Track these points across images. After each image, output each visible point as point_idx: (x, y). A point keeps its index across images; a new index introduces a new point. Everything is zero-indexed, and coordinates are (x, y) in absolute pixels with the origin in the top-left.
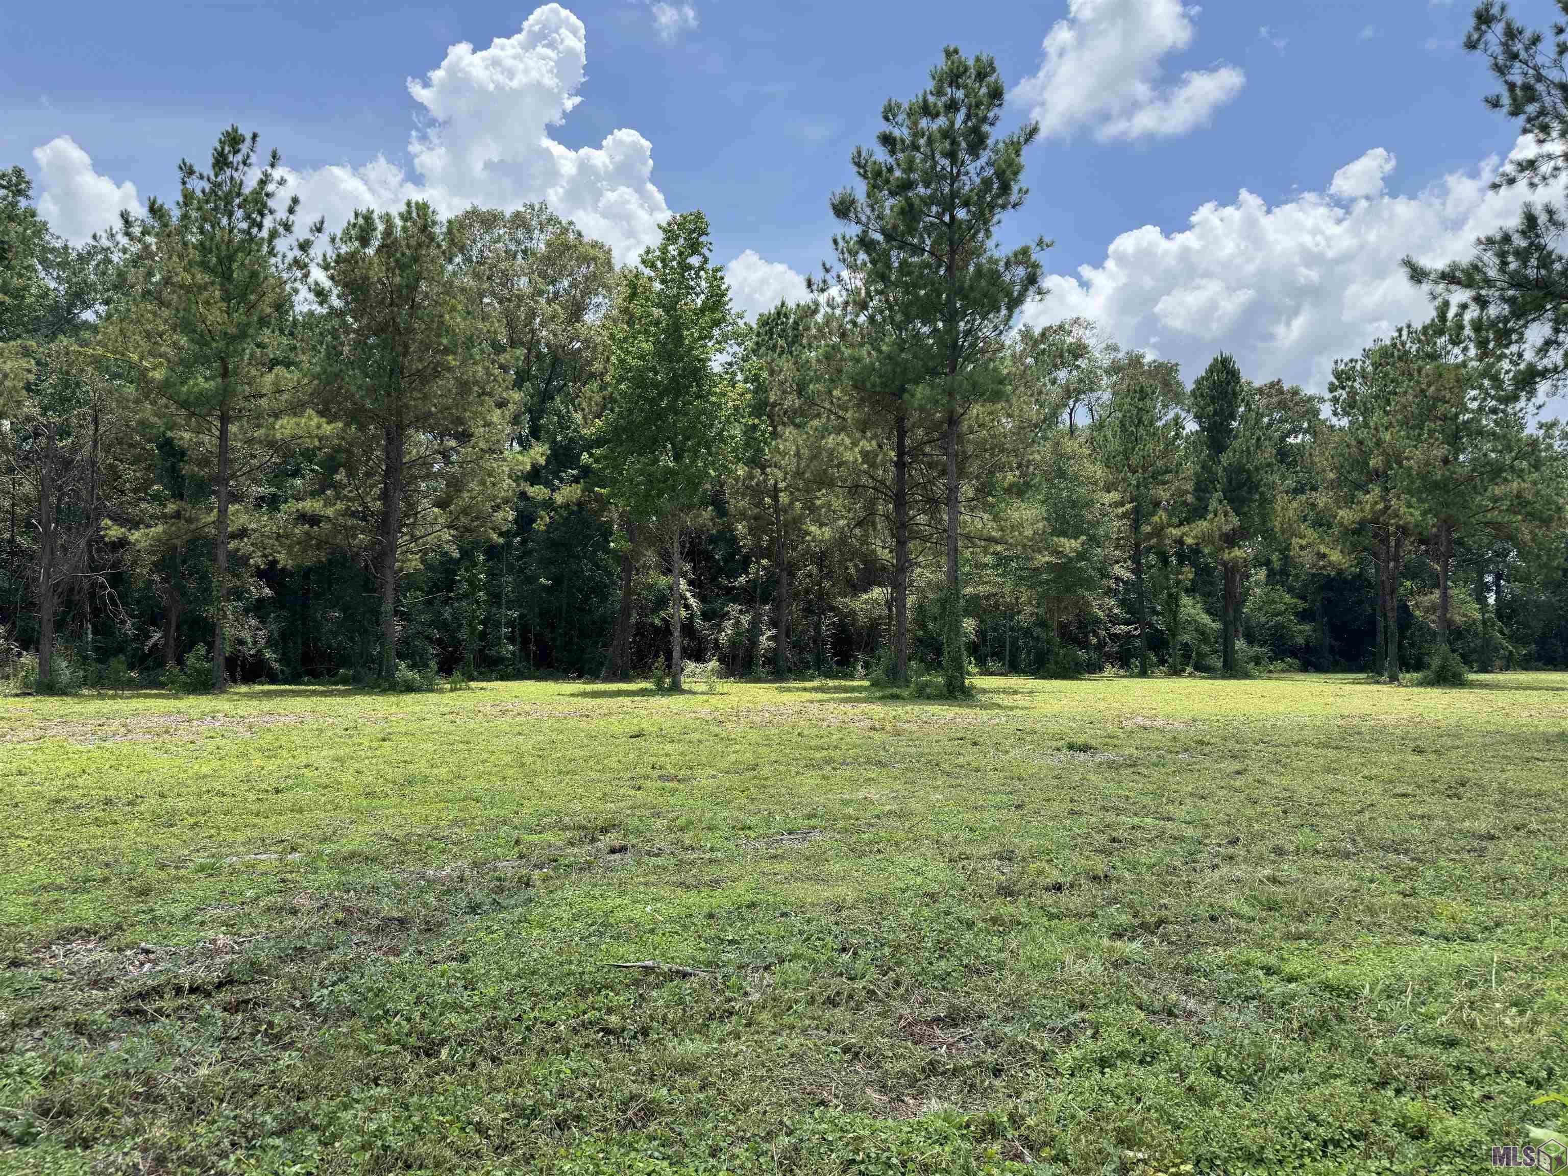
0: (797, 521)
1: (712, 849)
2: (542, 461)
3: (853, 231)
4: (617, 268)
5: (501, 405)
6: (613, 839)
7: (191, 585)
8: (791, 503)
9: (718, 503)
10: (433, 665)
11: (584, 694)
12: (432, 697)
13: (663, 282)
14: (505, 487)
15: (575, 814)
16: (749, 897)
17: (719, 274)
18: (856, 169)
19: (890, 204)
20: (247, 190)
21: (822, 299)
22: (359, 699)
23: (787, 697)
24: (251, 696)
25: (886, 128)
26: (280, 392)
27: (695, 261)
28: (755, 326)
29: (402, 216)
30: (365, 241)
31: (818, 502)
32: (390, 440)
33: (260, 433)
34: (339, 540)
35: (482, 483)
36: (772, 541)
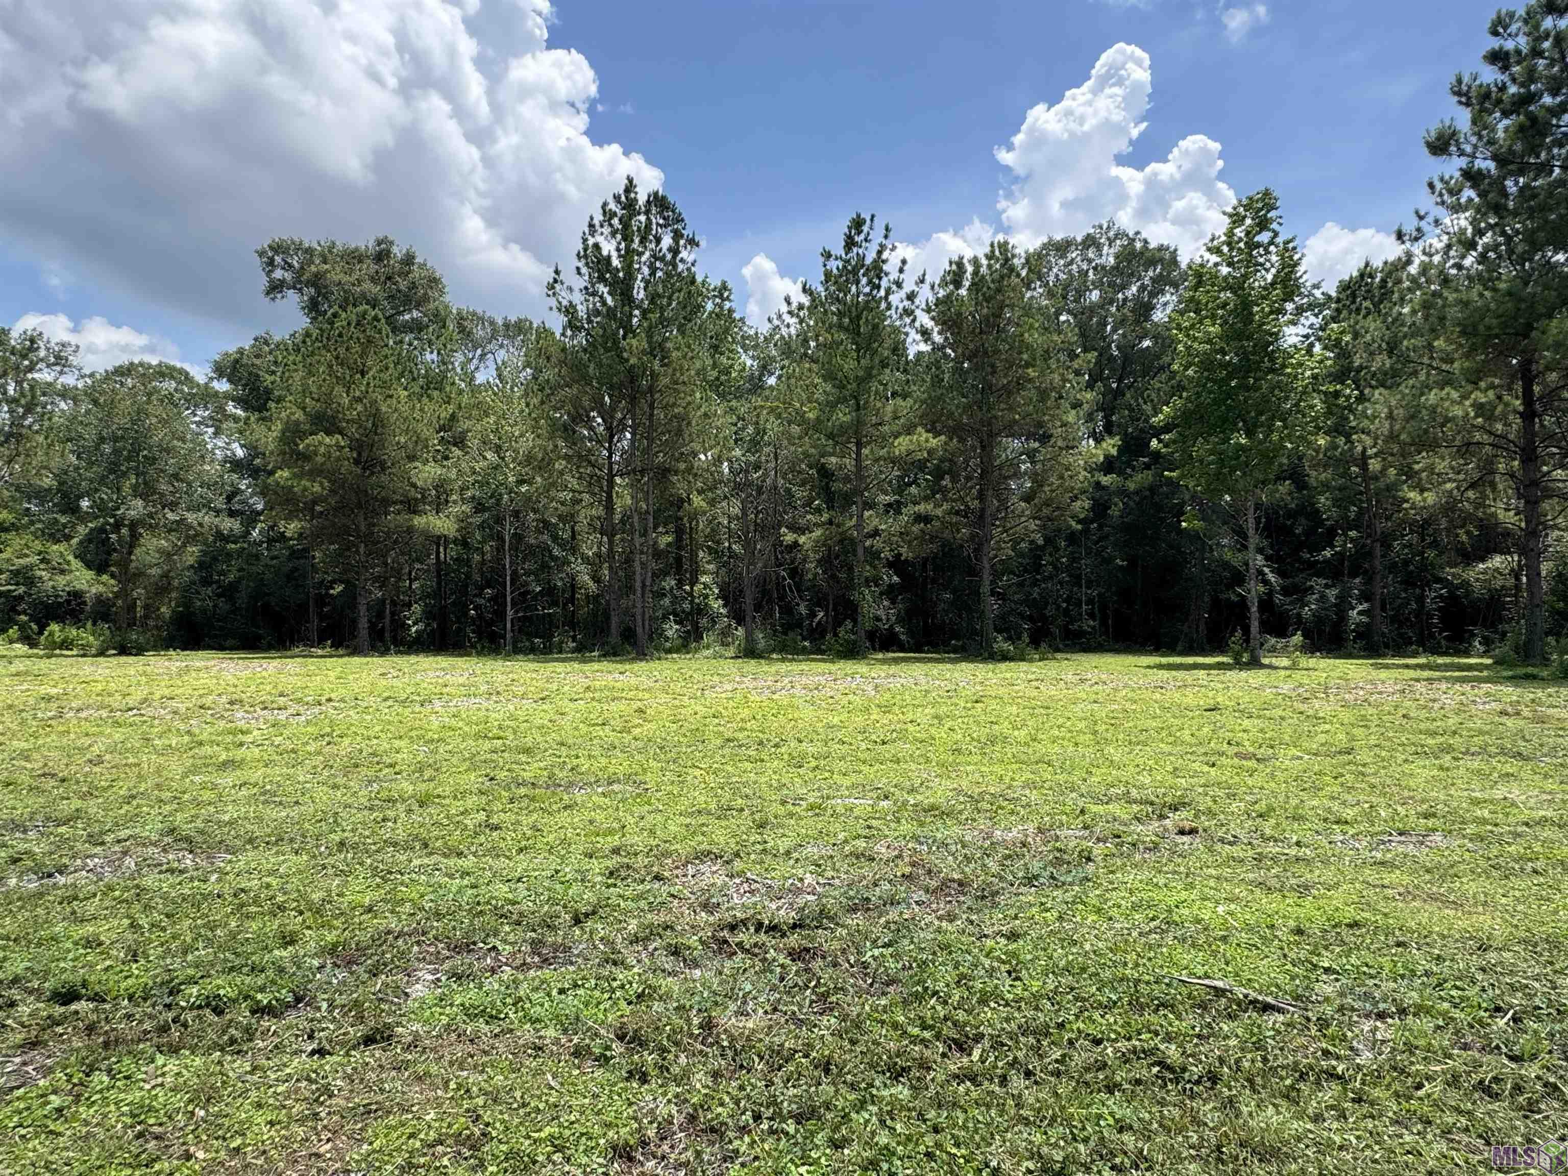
0: (1391, 488)
1: (1298, 844)
2: (1114, 452)
3: (1453, 167)
4: (1184, 266)
5: (1076, 405)
6: (1183, 817)
7: (842, 575)
8: (1384, 470)
9: (1296, 476)
10: (1026, 638)
11: (1160, 667)
12: (1024, 666)
13: (1229, 265)
14: (1081, 478)
15: (1142, 787)
16: (1350, 914)
17: (1291, 245)
18: (1456, 99)
19: (1502, 126)
20: (868, 261)
21: (1417, 249)
22: (964, 665)
23: (1383, 674)
24: (884, 661)
25: (1494, 43)
26: (898, 418)
27: (1264, 237)
28: (1334, 294)
29: (986, 256)
30: (958, 284)
31: (1417, 467)
32: (983, 448)
33: (883, 452)
34: (947, 534)
35: (1061, 477)
36: (1361, 512)
